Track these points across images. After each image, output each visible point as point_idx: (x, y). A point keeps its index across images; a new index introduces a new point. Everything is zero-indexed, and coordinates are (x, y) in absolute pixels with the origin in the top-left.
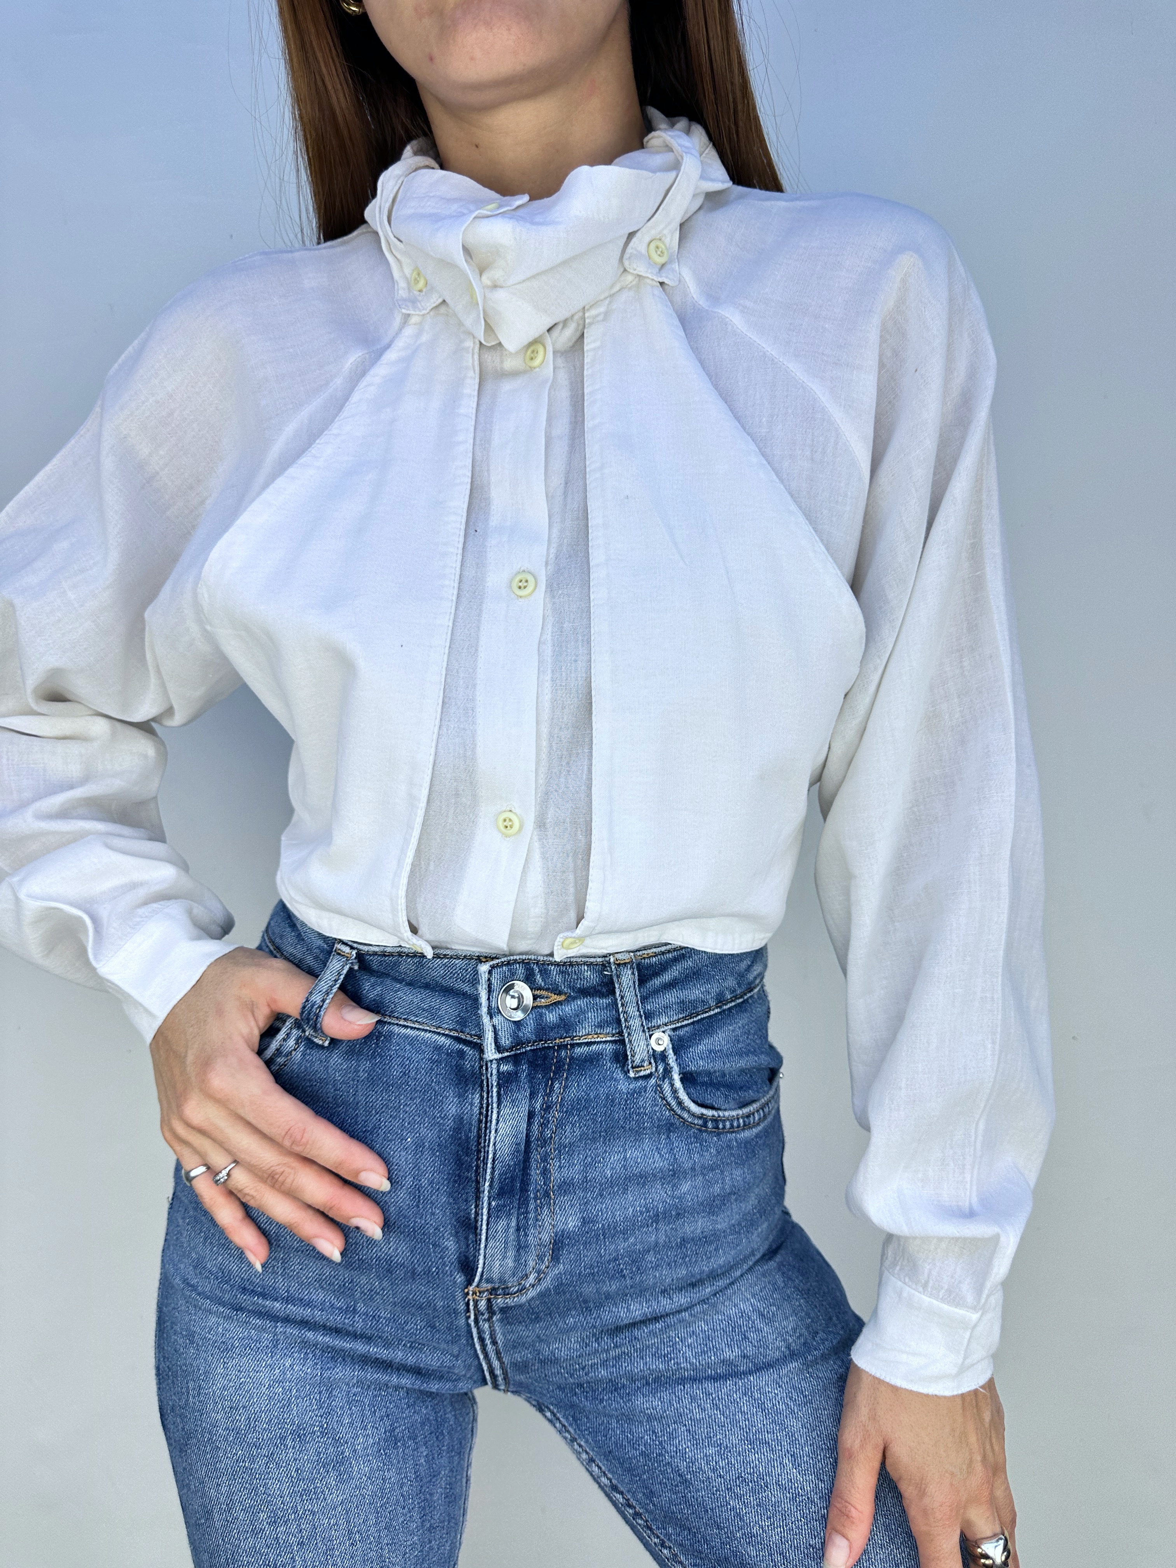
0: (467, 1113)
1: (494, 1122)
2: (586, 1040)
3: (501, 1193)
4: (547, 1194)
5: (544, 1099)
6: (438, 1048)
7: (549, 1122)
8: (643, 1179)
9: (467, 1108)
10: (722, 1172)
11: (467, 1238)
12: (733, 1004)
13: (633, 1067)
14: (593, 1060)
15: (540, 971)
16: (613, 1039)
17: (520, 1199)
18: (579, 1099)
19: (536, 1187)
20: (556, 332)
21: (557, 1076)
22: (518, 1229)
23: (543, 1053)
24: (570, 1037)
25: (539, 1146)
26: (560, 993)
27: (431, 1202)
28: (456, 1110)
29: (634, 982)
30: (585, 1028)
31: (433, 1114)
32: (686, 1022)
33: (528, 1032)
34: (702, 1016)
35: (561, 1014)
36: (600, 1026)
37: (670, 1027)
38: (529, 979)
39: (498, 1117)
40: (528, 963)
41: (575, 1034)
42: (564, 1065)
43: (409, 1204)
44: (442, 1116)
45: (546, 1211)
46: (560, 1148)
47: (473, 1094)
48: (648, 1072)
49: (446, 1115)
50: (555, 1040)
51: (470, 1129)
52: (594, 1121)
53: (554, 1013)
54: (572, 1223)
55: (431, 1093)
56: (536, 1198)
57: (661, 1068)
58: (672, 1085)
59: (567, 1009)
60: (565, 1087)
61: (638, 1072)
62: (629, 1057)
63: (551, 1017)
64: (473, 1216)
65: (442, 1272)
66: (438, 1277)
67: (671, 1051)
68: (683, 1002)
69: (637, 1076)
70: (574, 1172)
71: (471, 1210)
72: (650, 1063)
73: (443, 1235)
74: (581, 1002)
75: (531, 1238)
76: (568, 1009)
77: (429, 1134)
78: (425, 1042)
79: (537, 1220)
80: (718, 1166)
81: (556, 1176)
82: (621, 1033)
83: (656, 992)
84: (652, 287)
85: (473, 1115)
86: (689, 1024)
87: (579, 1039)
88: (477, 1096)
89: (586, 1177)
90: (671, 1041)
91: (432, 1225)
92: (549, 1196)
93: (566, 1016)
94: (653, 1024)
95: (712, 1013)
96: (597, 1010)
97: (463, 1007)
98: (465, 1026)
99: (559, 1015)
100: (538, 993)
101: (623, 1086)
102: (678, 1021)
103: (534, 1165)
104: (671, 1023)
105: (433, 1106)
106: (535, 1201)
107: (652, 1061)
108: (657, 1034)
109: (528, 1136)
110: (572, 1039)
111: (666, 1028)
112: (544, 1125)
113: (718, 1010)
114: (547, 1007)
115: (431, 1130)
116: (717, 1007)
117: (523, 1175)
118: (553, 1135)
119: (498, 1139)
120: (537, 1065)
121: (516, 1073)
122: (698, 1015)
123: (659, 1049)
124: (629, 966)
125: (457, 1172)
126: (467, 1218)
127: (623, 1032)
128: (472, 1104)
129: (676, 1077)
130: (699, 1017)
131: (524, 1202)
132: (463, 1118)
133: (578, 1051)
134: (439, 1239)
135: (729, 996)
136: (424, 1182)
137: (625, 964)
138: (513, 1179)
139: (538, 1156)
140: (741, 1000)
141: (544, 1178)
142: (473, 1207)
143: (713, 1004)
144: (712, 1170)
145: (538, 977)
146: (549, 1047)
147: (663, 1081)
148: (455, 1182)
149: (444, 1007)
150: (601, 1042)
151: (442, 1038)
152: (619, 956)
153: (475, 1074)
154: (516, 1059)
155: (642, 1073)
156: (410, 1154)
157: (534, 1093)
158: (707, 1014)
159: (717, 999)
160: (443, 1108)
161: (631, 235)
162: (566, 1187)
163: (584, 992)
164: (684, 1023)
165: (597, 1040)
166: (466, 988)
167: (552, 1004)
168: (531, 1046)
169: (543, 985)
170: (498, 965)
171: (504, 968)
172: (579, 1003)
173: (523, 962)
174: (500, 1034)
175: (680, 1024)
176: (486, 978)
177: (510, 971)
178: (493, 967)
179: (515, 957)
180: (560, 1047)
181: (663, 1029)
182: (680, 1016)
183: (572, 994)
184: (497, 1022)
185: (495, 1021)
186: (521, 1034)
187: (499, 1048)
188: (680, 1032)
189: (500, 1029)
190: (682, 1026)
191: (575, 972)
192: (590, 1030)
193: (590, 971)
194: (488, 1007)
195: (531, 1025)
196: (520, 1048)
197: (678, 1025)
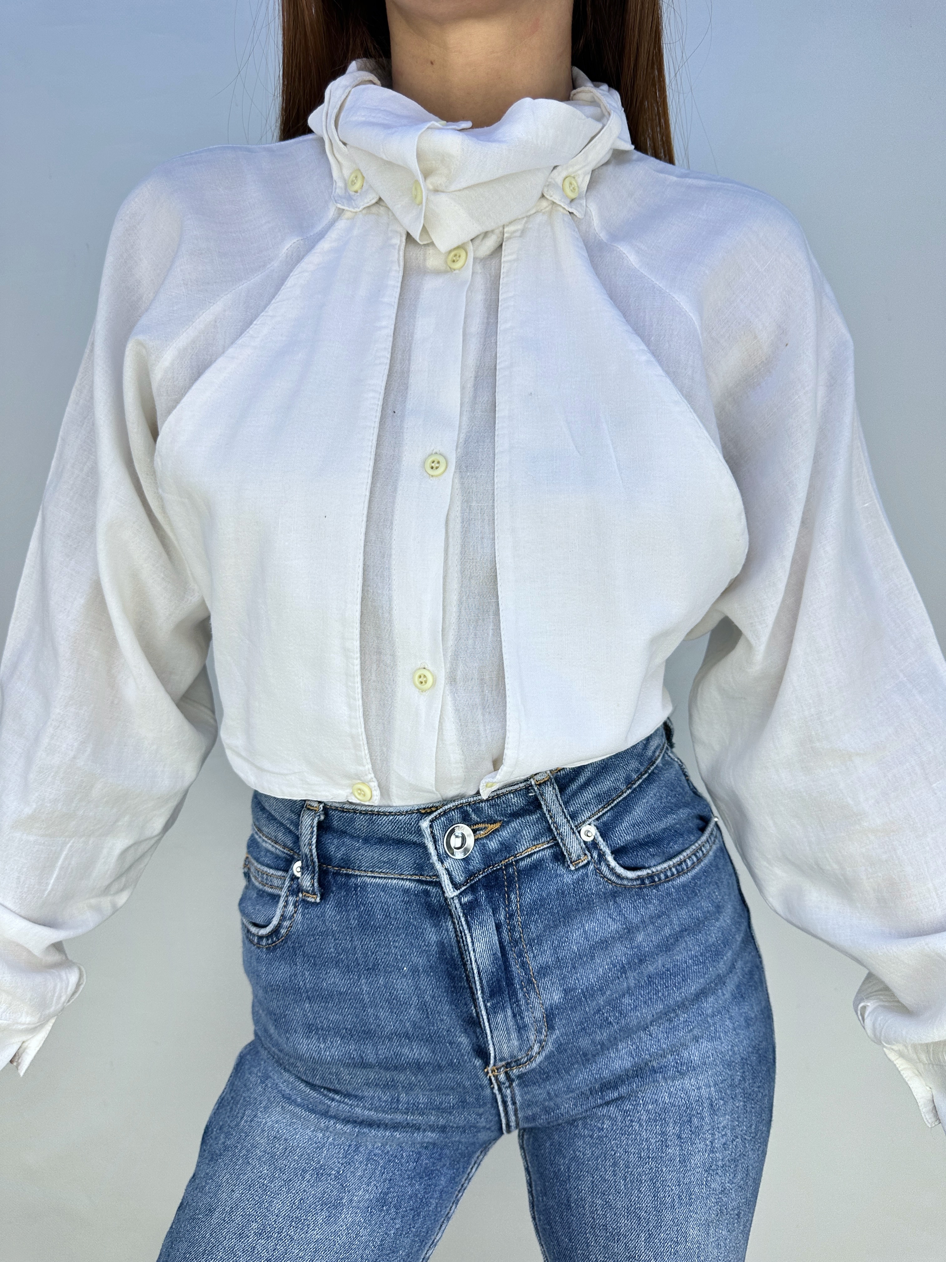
0: (446, 938)
1: (470, 944)
2: (527, 853)
3: (492, 995)
4: (530, 982)
5: (505, 910)
6: (406, 891)
7: (515, 927)
8: (604, 944)
9: (444, 934)
10: (669, 916)
11: (475, 1032)
12: (641, 781)
13: (571, 862)
14: (537, 866)
15: (473, 810)
16: (549, 845)
17: (509, 993)
18: (534, 902)
19: (519, 979)
20: (477, 241)
21: (511, 889)
22: (514, 1016)
23: (494, 875)
24: (513, 856)
25: (512, 947)
26: (495, 822)
27: (438, 1012)
28: (436, 938)
29: (556, 794)
30: (524, 845)
31: (419, 944)
32: (606, 810)
33: (476, 863)
34: (618, 801)
35: (500, 839)
36: (536, 838)
37: (593, 818)
38: (466, 819)
39: (472, 938)
40: (462, 807)
41: (516, 853)
42: (514, 878)
43: (420, 1017)
44: (426, 944)
45: (533, 995)
46: (530, 943)
47: (445, 922)
48: (586, 862)
49: (429, 943)
50: (501, 862)
51: (452, 951)
52: (552, 914)
53: (494, 841)
54: (557, 997)
55: (412, 928)
56: (522, 988)
57: (595, 855)
58: (608, 865)
59: (504, 834)
60: (520, 895)
61: (577, 864)
62: (567, 856)
63: (493, 845)
64: (475, 1015)
65: (463, 1061)
66: (461, 1065)
67: (600, 839)
68: (599, 795)
69: (577, 867)
70: (546, 958)
71: (472, 1011)
72: (585, 854)
73: (455, 1034)
74: (515, 824)
75: (526, 1019)
77: (421, 961)
78: (394, 888)
79: (528, 1004)
80: (664, 913)
81: (533, 965)
82: (554, 839)
83: (575, 794)
85: (451, 938)
86: (608, 811)
87: (521, 855)
88: (450, 923)
89: (558, 957)
90: (597, 829)
91: (443, 1029)
92: (532, 983)
93: (505, 840)
94: (579, 822)
95: (625, 795)
96: (530, 826)
97: (416, 855)
98: (423, 870)
99: (499, 841)
100: (477, 827)
101: (568, 879)
102: (599, 811)
103: (512, 963)
104: (593, 815)
105: (417, 938)
106: (522, 990)
107: (587, 852)
108: (584, 829)
109: (501, 943)
110: (515, 857)
111: (590, 820)
112: (512, 930)
113: (630, 791)
114: (487, 837)
115: (421, 957)
116: (628, 789)
117: (506, 973)
118: (522, 935)
119: (477, 956)
120: (492, 887)
121: (476, 900)
122: (614, 800)
123: (589, 839)
124: (548, 784)
125: (452, 985)
126: (470, 1017)
127: (556, 837)
128: (447, 930)
129: (610, 857)
130: (615, 802)
131: (513, 994)
132: (443, 942)
133: (522, 864)
134: (453, 1037)
135: (635, 776)
136: (428, 998)
137: (545, 782)
138: (499, 981)
139: (515, 955)
140: (646, 775)
141: (524, 970)
142: (473, 1008)
143: (623, 787)
144: (659, 917)
145: (473, 816)
146: (497, 870)
147: (600, 864)
148: (453, 992)
149: (401, 858)
150: (540, 851)
151: (407, 883)
152: (538, 778)
153: (442, 906)
154: (473, 889)
155: (581, 865)
156: (410, 979)
157: (496, 909)
158: (621, 798)
159: (626, 782)
160: (425, 938)
162: (544, 971)
163: (515, 815)
164: (604, 811)
165: (535, 850)
166: (414, 838)
167: (490, 834)
168: (482, 874)
169: (479, 820)
170: (436, 818)
171: (442, 818)
172: (513, 825)
173: (457, 807)
174: (453, 874)
175: (601, 813)
176: (430, 832)
177: (448, 819)
178: (432, 821)
179: (449, 806)
180: (507, 866)
181: (588, 823)
182: (600, 807)
183: (505, 819)
184: (448, 865)
185: (447, 864)
186: (471, 868)
187: (456, 886)
188: (601, 821)
189: (452, 869)
190: (603, 814)
191: (503, 802)
192: (528, 845)
193: (517, 797)
194: (438, 855)
195: (479, 856)
196: (473, 879)
197: (599, 815)
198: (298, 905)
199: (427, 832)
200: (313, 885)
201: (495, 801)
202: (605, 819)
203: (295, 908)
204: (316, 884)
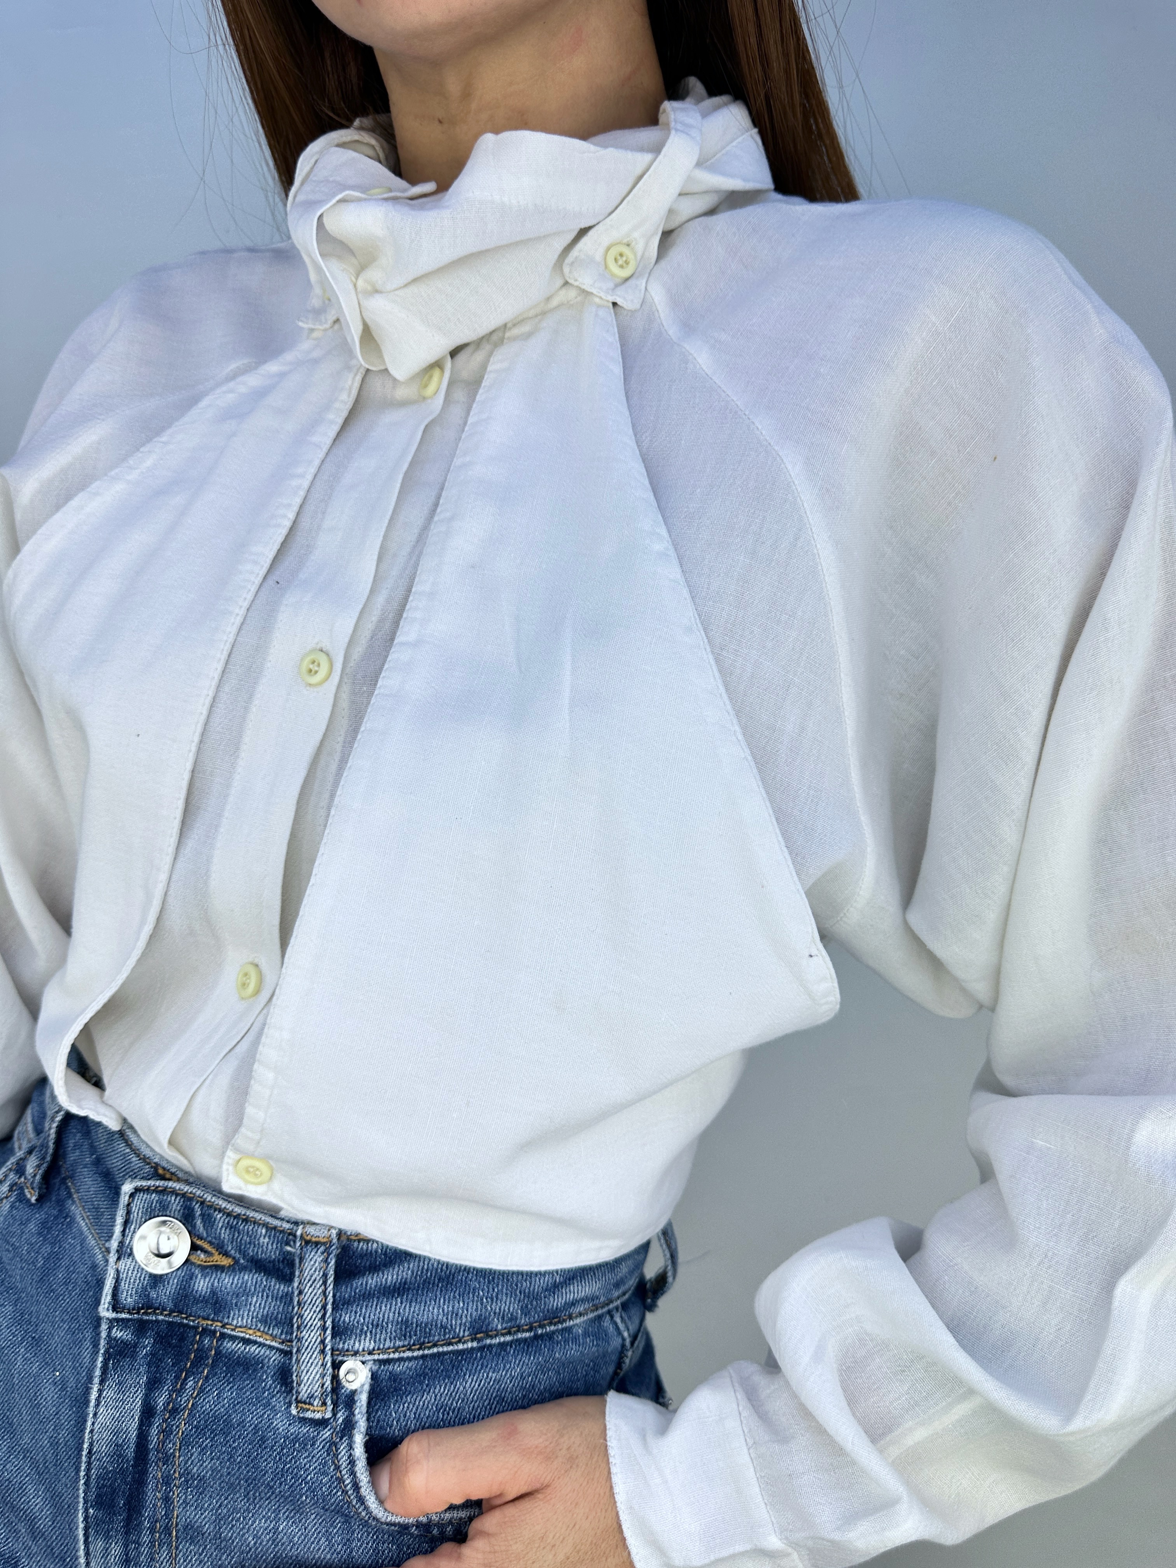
1: (92, 1403)
2: (242, 1335)
3: (99, 1503)
4: (168, 1531)
5: (170, 1396)
7: (171, 1432)
12: (509, 1338)
13: (296, 1400)
14: (248, 1367)
15: (202, 1215)
16: (279, 1346)
19: (154, 1515)
20: (462, 357)
21: (194, 1370)
23: (182, 1330)
24: (221, 1322)
25: (159, 1460)
26: (226, 1254)
29: (325, 1275)
30: (243, 1318)
32: (409, 1354)
33: (164, 1295)
34: (439, 1350)
35: (216, 1284)
36: (265, 1320)
37: (376, 1357)
38: (187, 1219)
39: (100, 1396)
40: (190, 1199)
41: (227, 1321)
42: (207, 1357)
45: (165, 1552)
46: (188, 1476)
48: (320, 1416)
50: (199, 1318)
53: (207, 1279)
56: (152, 1530)
57: (341, 1416)
58: (351, 1447)
59: (226, 1280)
60: (202, 1390)
61: (303, 1410)
62: (294, 1383)
63: (202, 1285)
67: (365, 1395)
68: (409, 1321)
69: (303, 1415)
70: (203, 1518)
72: (324, 1404)
74: (249, 1278)
76: (228, 1282)
81: (180, 1512)
82: (289, 1343)
83: (367, 1296)
84: (599, 306)
86: (421, 1357)
87: (232, 1330)
90: (374, 1378)
92: (170, 1534)
93: (221, 1291)
94: (346, 1347)
95: (460, 1347)
96: (267, 1297)
99: (213, 1285)
100: (199, 1242)
101: (281, 1424)
102: (396, 1350)
104: (380, 1350)
106: (152, 1534)
107: (329, 1402)
108: (353, 1363)
110: (223, 1327)
111: (372, 1356)
112: (167, 1433)
113: (473, 1344)
114: (203, 1268)
116: (470, 1339)
118: (177, 1454)
120: (168, 1345)
121: (135, 1346)
122: (433, 1346)
123: (347, 1386)
124: (322, 1249)
127: (292, 1343)
129: (359, 1439)
130: (434, 1350)
133: (229, 1345)
135: (500, 1326)
137: (317, 1244)
139: (160, 1474)
140: (529, 1334)
141: (165, 1507)
143: (464, 1333)
145: (199, 1222)
146: (189, 1327)
147: (339, 1437)
150: (264, 1345)
152: (311, 1230)
154: (141, 1328)
155: (309, 1415)
157: (158, 1382)
158: (452, 1348)
159: (475, 1326)
161: (583, 232)
163: (259, 1265)
164: (404, 1355)
165: (259, 1340)
167: (211, 1266)
168: (166, 1315)
169: (205, 1235)
170: (147, 1190)
171: (154, 1195)
172: (246, 1277)
173: (184, 1195)
174: (122, 1284)
175: (397, 1355)
176: (126, 1202)
177: (160, 1202)
178: (137, 1190)
179: (175, 1185)
180: (206, 1332)
181: (361, 1358)
182: (398, 1343)
183: (242, 1261)
184: (123, 1267)
185: (122, 1265)
186: (153, 1294)
187: (116, 1306)
188: (391, 1368)
189: (125, 1275)
190: (400, 1360)
191: (248, 1232)
192: (249, 1321)
193: (269, 1237)
194: (120, 1242)
195: (174, 1286)
196: (150, 1313)
197: (392, 1356)
198: (15, 1191)
199: (124, 1199)
200: (35, 1176)
201: (237, 1223)
202: (398, 1368)
203: (9, 1191)
204: (38, 1177)
